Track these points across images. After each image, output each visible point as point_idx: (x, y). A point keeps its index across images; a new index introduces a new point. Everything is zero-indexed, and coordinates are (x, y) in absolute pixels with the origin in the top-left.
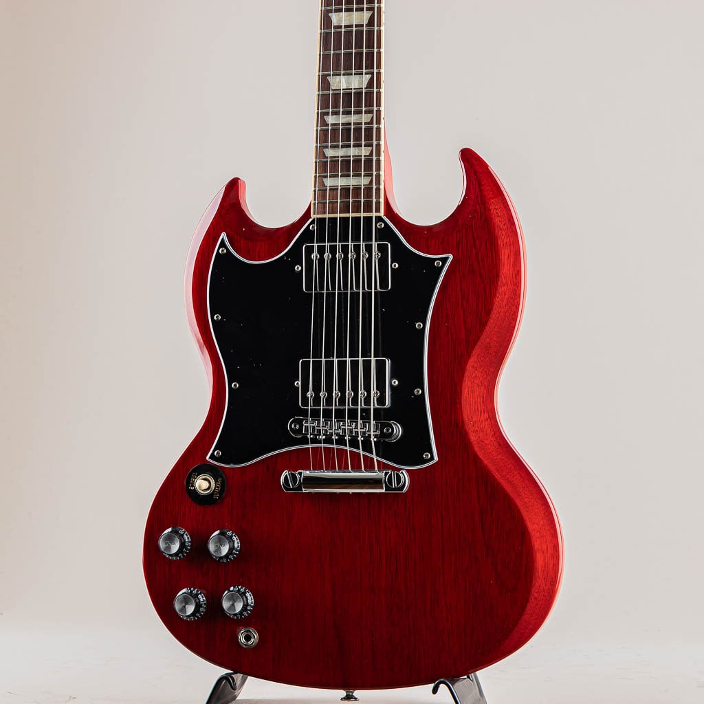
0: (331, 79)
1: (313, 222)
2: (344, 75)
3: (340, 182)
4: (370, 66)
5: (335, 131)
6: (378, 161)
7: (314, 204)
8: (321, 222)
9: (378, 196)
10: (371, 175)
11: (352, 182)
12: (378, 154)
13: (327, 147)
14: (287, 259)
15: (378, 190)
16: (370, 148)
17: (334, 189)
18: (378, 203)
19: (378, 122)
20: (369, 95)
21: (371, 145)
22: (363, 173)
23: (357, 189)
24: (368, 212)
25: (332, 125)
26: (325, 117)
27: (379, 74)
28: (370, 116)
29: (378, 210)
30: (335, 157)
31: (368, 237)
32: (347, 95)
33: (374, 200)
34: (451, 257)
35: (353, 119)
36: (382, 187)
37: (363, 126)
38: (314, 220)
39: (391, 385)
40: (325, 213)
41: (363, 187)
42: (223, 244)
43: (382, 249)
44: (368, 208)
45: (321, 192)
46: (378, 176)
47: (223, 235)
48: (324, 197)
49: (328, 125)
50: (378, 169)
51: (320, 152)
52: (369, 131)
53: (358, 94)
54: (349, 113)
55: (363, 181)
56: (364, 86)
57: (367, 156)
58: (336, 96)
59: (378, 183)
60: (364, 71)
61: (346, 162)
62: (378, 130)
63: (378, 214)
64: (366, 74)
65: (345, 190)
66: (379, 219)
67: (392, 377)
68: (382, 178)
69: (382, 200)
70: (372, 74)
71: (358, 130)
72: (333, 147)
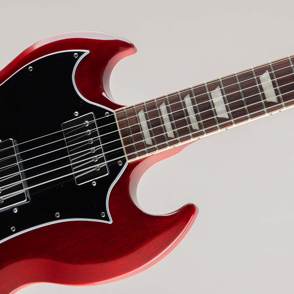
0: (218, 89)
1: (111, 113)
2: (223, 98)
3: (143, 123)
4: (235, 115)
5: (180, 106)
6: (165, 146)
7: (123, 110)
8: (112, 119)
9: (140, 154)
10: (154, 144)
11: (146, 131)
12: (171, 144)
13: (166, 104)
14: (81, 104)
15: (144, 153)
16: (173, 136)
17: (137, 120)
18: (134, 156)
19: (194, 136)
20: (213, 122)
21: (176, 137)
22: (153, 137)
23: (141, 137)
24: (126, 151)
25: (184, 103)
26: (188, 95)
27: (231, 124)
28: (197, 128)
29: (130, 158)
30: (160, 112)
31: (108, 157)
32: (209, 106)
33: (136, 153)
34: (111, 222)
35: (192, 116)
36: (147, 155)
37: (188, 126)
38: (113, 113)
39: (13, 208)
40: (118, 120)
41: (143, 141)
42: (80, 54)
43: (103, 170)
44: (129, 150)
45: (133, 111)
46: (154, 149)
47: (87, 52)
48: (130, 115)
49: (183, 99)
50: (160, 148)
51: (162, 100)
52: (186, 131)
53: (211, 114)
54: (196, 112)
55: (148, 140)
56: (219, 116)
57: (167, 136)
58: (206, 98)
59: (150, 151)
60: (230, 112)
61: (159, 122)
62: (189, 138)
63: (127, 158)
64: (228, 114)
65: (138, 129)
66: (124, 161)
67: (19, 207)
68: (154, 153)
69: (138, 158)
70: (230, 119)
71: (184, 123)
72: (168, 108)
